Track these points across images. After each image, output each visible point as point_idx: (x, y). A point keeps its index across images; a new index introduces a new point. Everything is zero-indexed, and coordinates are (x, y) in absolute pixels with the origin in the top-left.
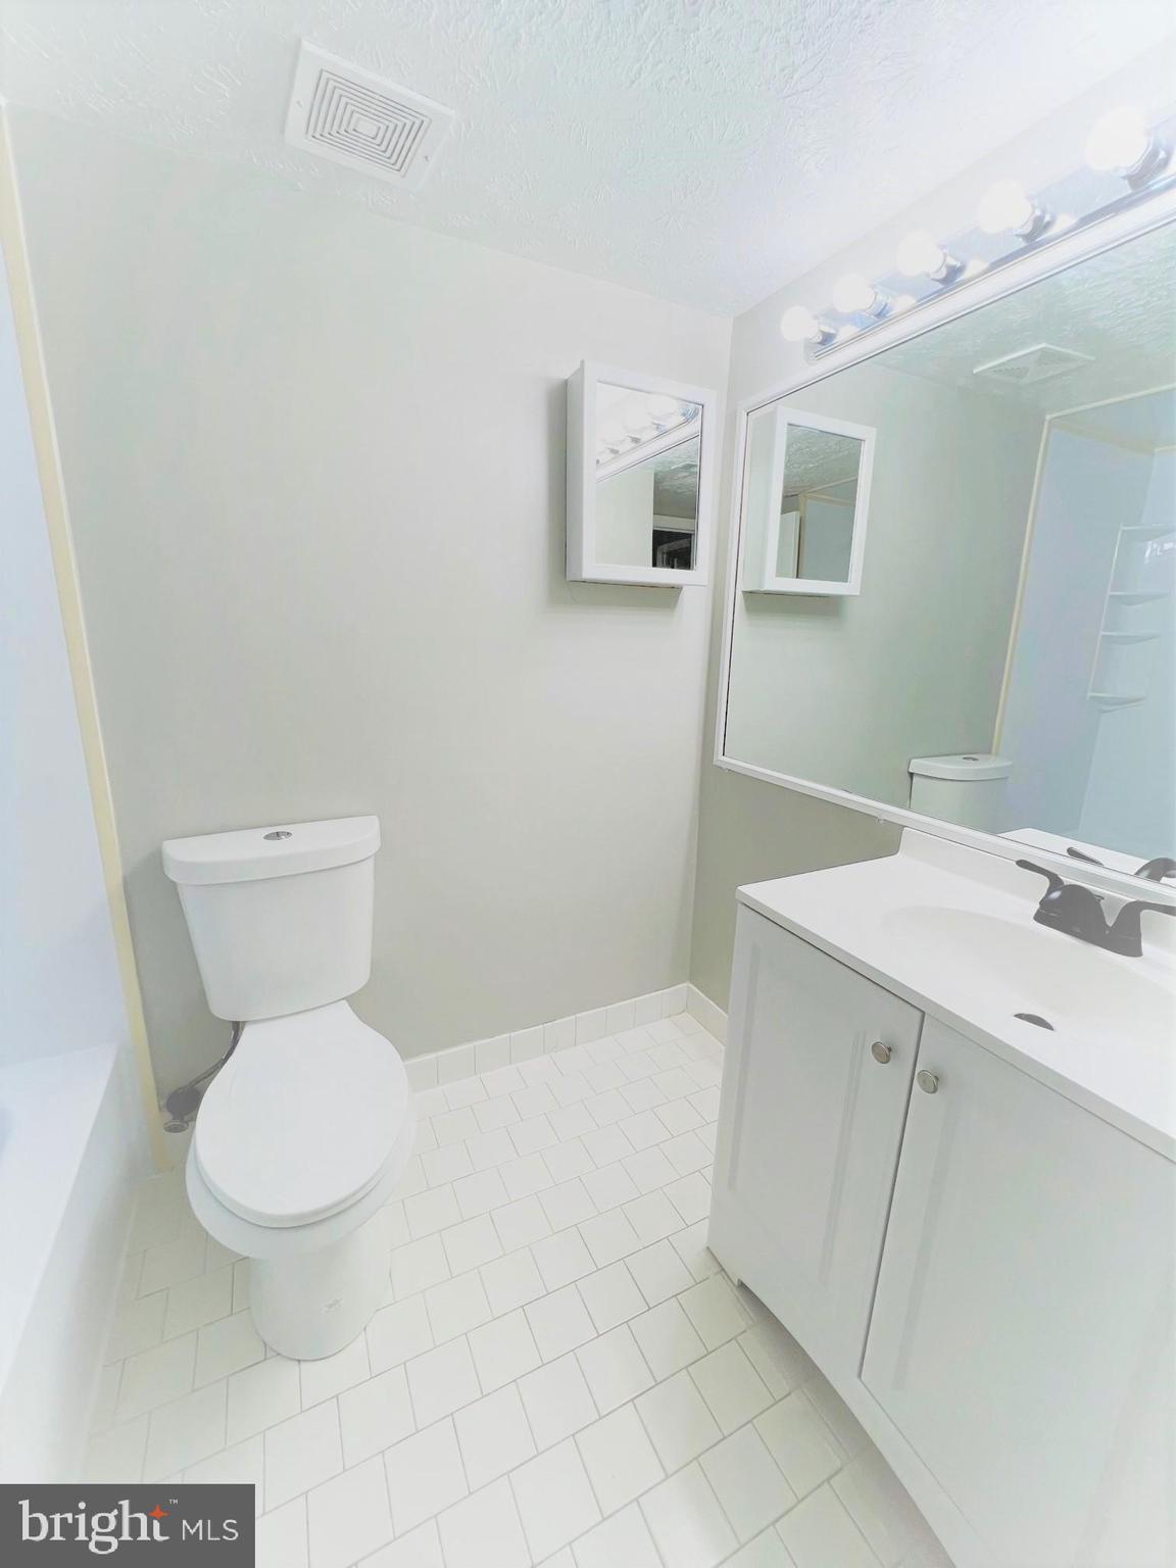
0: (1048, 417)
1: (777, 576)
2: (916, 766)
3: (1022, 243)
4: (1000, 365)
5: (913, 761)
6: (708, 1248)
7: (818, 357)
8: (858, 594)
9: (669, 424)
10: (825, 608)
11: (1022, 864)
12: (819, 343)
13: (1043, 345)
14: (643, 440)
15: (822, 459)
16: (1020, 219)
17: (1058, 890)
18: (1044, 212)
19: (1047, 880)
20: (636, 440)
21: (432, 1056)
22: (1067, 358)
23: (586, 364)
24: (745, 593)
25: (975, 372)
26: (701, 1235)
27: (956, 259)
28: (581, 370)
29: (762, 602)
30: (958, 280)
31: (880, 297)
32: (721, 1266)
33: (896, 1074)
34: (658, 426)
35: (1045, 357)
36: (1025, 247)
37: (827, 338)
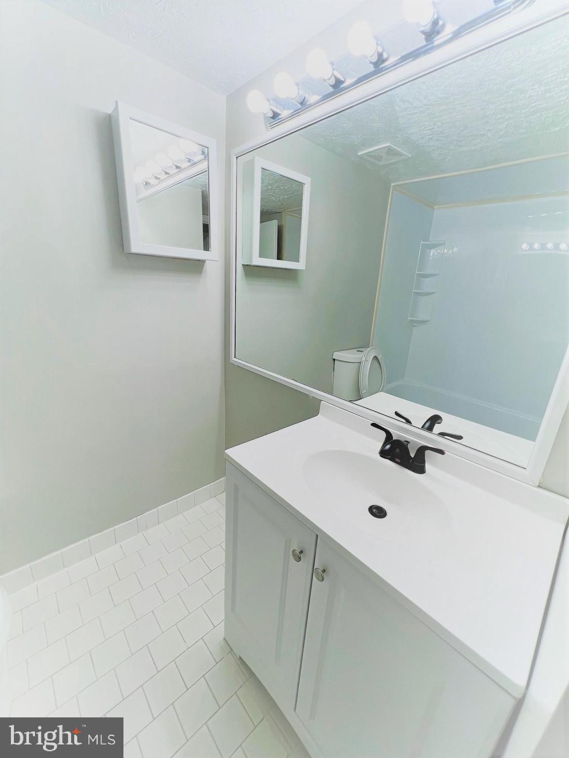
0: (392, 185)
1: (260, 257)
2: (337, 355)
3: (372, 68)
4: (369, 152)
5: (335, 353)
6: (225, 639)
7: (272, 127)
8: (304, 269)
9: (196, 159)
10: (289, 275)
11: (374, 425)
12: (271, 117)
13: (388, 144)
14: (183, 167)
15: (291, 194)
16: (370, 51)
17: (388, 444)
18: (384, 51)
19: (385, 434)
20: (177, 167)
21: (59, 552)
22: (400, 154)
23: (119, 103)
24: (244, 265)
25: (359, 154)
26: (220, 632)
27: (341, 73)
28: (116, 108)
29: (252, 271)
30: (342, 86)
31: (301, 92)
32: (231, 648)
33: (304, 567)
34: (189, 160)
35: (390, 151)
36: (374, 71)
37: (275, 115)
